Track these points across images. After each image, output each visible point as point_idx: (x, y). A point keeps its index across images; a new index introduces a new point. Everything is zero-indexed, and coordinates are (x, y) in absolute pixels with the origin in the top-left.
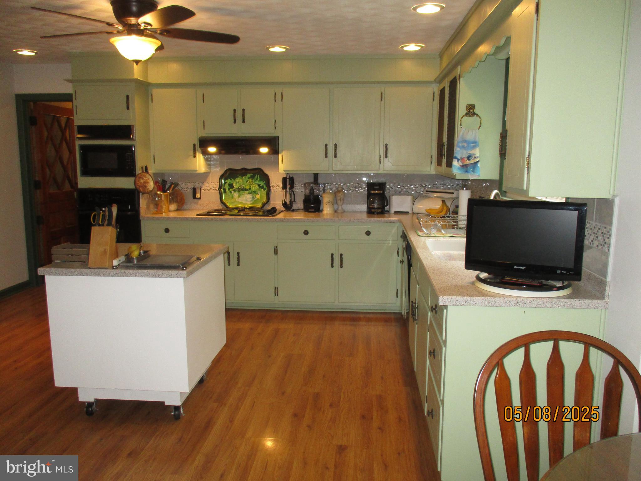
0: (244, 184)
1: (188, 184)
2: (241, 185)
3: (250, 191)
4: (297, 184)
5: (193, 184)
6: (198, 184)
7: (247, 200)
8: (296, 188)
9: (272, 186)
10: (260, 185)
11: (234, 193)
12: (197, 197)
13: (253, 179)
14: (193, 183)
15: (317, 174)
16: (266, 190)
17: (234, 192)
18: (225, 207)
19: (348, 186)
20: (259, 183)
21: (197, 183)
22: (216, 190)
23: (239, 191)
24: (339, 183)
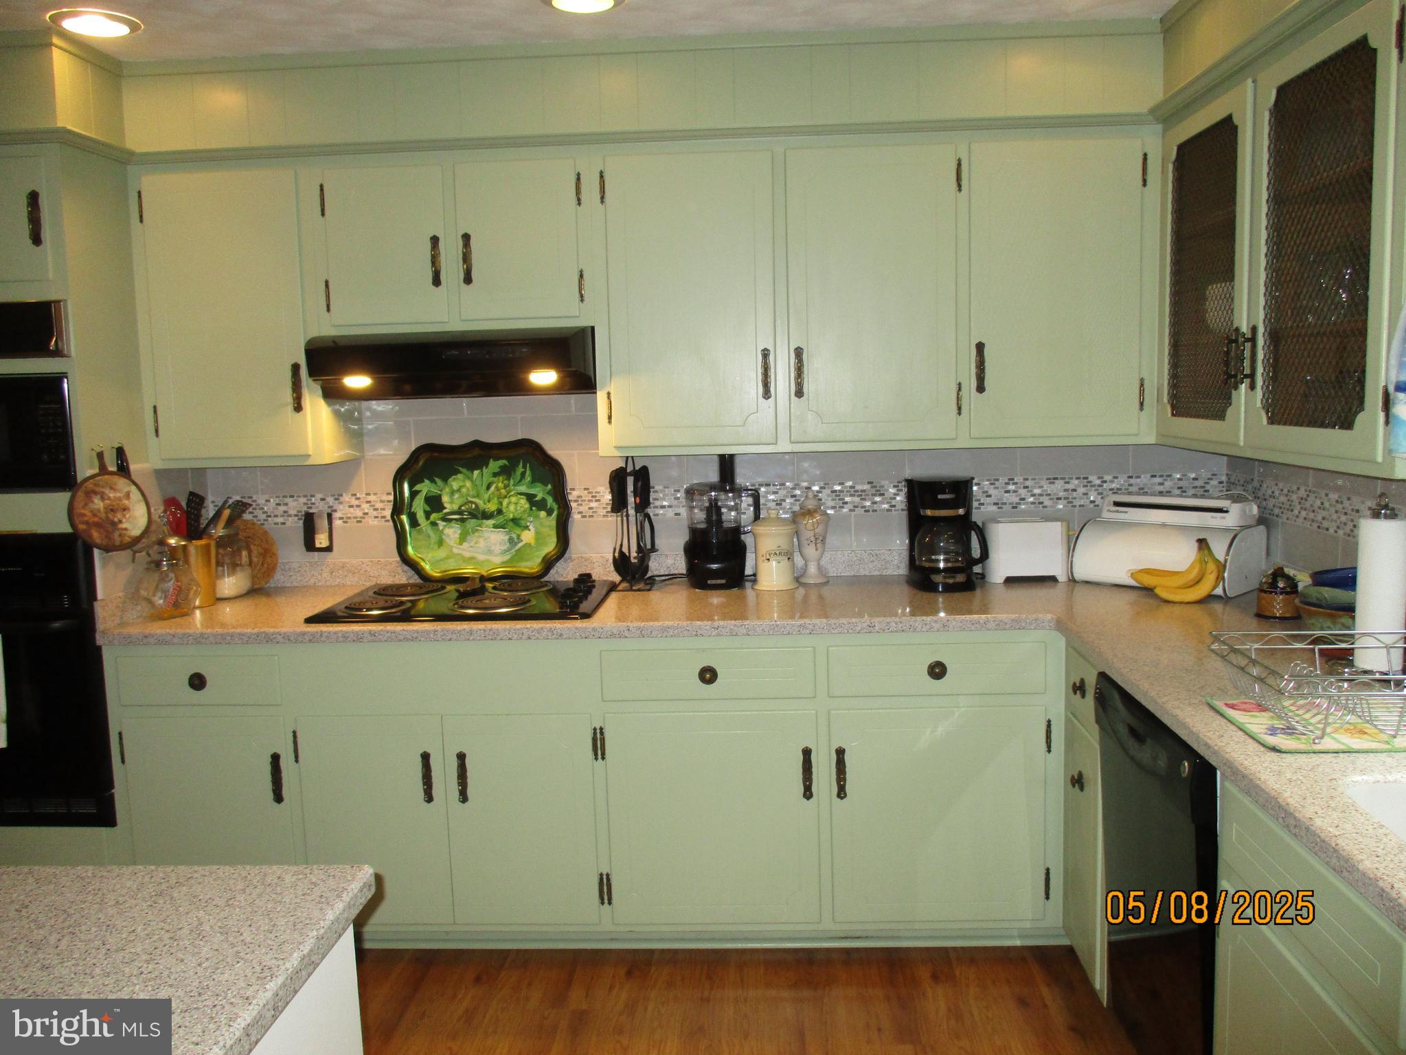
0: (478, 496)
1: (288, 500)
2: (470, 499)
3: (500, 519)
4: (661, 491)
5: (303, 500)
6: (323, 499)
7: (490, 552)
8: (658, 503)
9: (575, 501)
10: (535, 496)
11: (445, 526)
12: (318, 545)
13: (508, 479)
14: (305, 496)
15: (732, 456)
16: (555, 513)
17: (444, 523)
18: (416, 579)
19: (836, 491)
20: (532, 491)
21: (319, 496)
22: (384, 517)
23: (462, 520)
24: (805, 484)
